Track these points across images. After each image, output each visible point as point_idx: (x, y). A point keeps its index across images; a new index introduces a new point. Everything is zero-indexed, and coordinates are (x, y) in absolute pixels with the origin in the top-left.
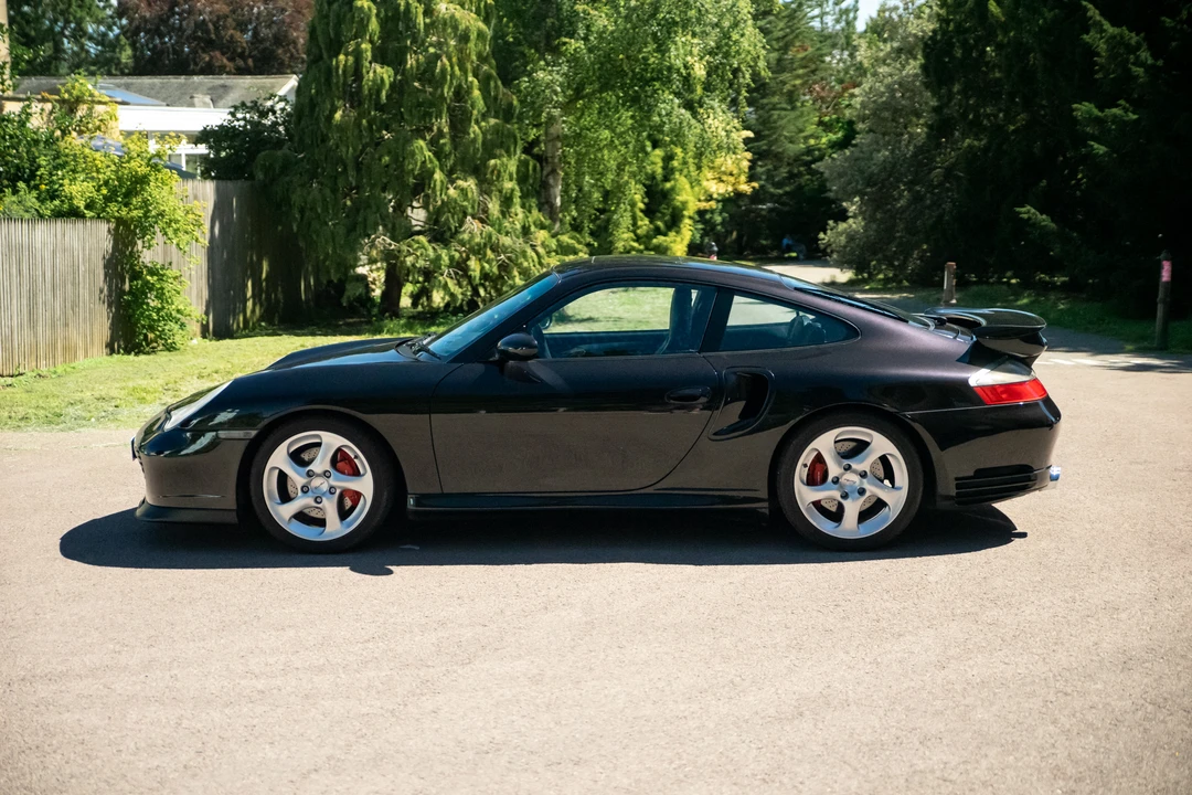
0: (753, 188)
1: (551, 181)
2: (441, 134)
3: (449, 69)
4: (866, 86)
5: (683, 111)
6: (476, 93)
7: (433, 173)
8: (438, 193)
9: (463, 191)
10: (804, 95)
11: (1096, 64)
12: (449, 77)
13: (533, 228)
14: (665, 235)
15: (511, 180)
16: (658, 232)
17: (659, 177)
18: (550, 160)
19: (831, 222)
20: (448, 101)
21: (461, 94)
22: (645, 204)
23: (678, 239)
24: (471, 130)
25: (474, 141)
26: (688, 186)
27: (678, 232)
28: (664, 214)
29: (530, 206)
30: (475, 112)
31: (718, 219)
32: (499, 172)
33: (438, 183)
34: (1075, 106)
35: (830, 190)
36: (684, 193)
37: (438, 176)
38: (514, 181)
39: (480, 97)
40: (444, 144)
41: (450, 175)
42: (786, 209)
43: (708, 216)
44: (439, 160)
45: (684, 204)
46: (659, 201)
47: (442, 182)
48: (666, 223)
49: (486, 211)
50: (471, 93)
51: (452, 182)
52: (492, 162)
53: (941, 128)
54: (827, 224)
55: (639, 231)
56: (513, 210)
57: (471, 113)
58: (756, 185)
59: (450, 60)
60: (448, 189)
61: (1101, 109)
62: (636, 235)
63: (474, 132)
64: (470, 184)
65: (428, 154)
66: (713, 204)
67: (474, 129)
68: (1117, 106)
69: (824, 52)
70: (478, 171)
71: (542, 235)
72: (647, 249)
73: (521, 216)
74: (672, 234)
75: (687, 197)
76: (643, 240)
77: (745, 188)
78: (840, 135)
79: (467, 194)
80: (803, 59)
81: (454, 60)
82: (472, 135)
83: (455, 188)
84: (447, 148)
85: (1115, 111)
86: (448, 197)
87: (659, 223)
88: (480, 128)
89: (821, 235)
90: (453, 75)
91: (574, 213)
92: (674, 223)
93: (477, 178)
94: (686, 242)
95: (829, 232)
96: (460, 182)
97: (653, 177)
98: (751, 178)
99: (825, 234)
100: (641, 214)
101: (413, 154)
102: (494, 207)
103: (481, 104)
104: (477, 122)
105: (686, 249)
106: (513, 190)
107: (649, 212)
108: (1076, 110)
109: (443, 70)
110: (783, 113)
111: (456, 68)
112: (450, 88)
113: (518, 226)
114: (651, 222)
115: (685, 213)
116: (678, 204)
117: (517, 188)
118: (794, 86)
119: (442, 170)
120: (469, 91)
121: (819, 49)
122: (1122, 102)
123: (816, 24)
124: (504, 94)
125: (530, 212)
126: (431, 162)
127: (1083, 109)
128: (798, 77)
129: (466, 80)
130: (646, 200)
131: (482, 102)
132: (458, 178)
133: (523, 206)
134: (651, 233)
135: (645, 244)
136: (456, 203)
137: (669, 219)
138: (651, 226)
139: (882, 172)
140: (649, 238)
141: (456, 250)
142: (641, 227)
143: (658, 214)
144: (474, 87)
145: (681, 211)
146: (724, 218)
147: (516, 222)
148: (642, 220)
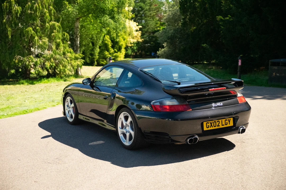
1: (76, 39)
2: (37, 26)
3: (38, 7)
5: (110, 20)
6: (47, 14)
7: (35, 37)
8: (36, 43)
9: (44, 43)
10: (156, 17)
11: (222, 5)
12: (38, 10)
13: (66, 53)
14: (117, 53)
15: (60, 39)
16: (115, 52)
17: (115, 38)
18: (76, 33)
19: (160, 49)
20: (39, 17)
22: (112, 45)
23: (121, 54)
25: (47, 28)
26: (123, 40)
27: (121, 52)
28: (117, 48)
30: (47, 20)
31: (135, 48)
32: (55, 37)
33: (36, 40)
34: (217, 17)
35: (159, 41)
36: (122, 42)
38: (61, 40)
39: (49, 16)
40: (38, 29)
41: (40, 38)
43: (132, 48)
44: (36, 33)
45: (122, 45)
46: (115, 44)
47: (38, 40)
48: (117, 50)
49: (52, 48)
50: (46, 14)
51: (41, 40)
52: (53, 34)
53: (184, 24)
55: (110, 52)
56: (60, 48)
57: (46, 20)
58: (143, 39)
59: (38, 5)
60: (40, 42)
61: (224, 18)
62: (109, 53)
63: (47, 25)
64: (46, 40)
65: (33, 32)
66: (133, 45)
67: (47, 24)
68: (228, 17)
69: (160, 6)
71: (69, 55)
72: (112, 56)
73: (62, 49)
74: (119, 52)
76: (111, 54)
77: (140, 40)
80: (155, 8)
81: (40, 4)
82: (47, 26)
83: (42, 42)
84: (39, 30)
85: (227, 18)
86: (40, 44)
87: (115, 50)
88: (49, 25)
90: (39, 9)
91: (84, 49)
92: (120, 49)
93: (49, 39)
94: (124, 54)
95: (160, 51)
96: (43, 40)
98: (141, 38)
99: (159, 52)
100: (110, 48)
101: (28, 32)
102: (54, 47)
103: (49, 18)
104: (48, 23)
105: (124, 56)
106: (60, 42)
107: (113, 47)
108: (217, 18)
109: (36, 8)
110: (150, 21)
111: (41, 7)
112: (39, 13)
113: (62, 52)
114: (114, 49)
116: (120, 45)
117: (61, 41)
118: (154, 15)
119: (38, 36)
120: (45, 14)
122: (229, 16)
124: (57, 15)
125: (66, 48)
126: (34, 34)
127: (219, 17)
128: (155, 12)
129: (44, 11)
130: (112, 44)
131: (49, 17)
133: (64, 47)
134: (113, 52)
135: (112, 55)
136: (42, 46)
137: (118, 49)
138: (113, 50)
139: (171, 36)
140: (113, 53)
141: (42, 60)
142: (111, 51)
143: (115, 47)
144: (47, 13)
145: (121, 46)
146: (136, 48)
147: (61, 51)
148: (111, 49)
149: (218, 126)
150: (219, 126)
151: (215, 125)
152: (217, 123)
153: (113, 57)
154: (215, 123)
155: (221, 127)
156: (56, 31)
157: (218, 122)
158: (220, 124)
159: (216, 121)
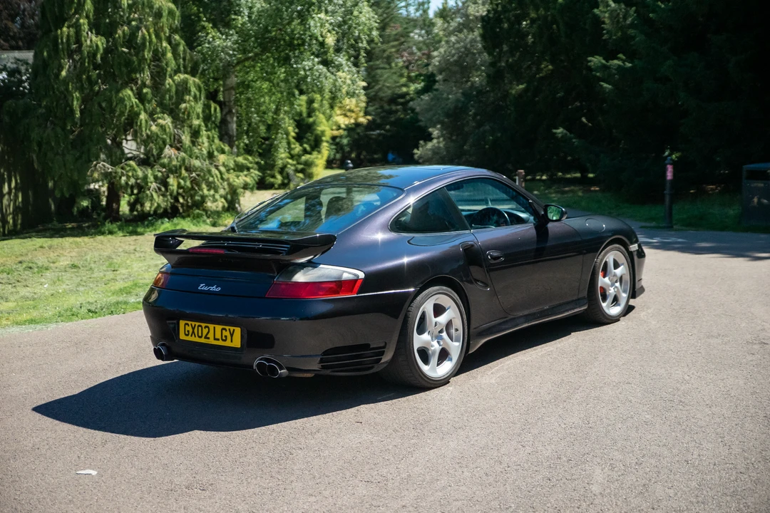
0: (368, 120)
1: (228, 119)
2: (144, 85)
3: (148, 37)
4: (442, 50)
5: (321, 67)
6: (169, 55)
7: (140, 114)
8: (144, 129)
9: (162, 127)
10: (397, 58)
11: (603, 29)
12: (148, 44)
13: (216, 153)
14: (310, 153)
15: (198, 118)
16: (305, 152)
17: (305, 115)
18: (227, 104)
19: (421, 142)
20: (149, 61)
21: (158, 56)
22: (296, 133)
23: (320, 156)
24: (167, 82)
25: (169, 90)
26: (324, 121)
27: (319, 152)
28: (309, 140)
29: (213, 137)
30: (169, 69)
31: (345, 141)
32: (189, 113)
33: (143, 122)
34: (589, 58)
35: (421, 121)
36: (322, 125)
37: (143, 116)
38: (201, 119)
39: (172, 58)
40: (147, 93)
41: (151, 115)
42: (389, 134)
43: (338, 140)
44: (143, 103)
45: (323, 132)
46: (306, 131)
47: (146, 121)
48: (310, 146)
49: (180, 141)
50: (166, 55)
51: (154, 120)
52: (183, 106)
53: (495, 77)
54: (419, 143)
55: (292, 152)
56: (200, 140)
57: (167, 70)
58: (369, 118)
59: (148, 31)
60: (151, 126)
61: (607, 62)
62: (291, 154)
63: (169, 84)
64: (167, 121)
65: (134, 100)
66: (341, 132)
67: (169, 81)
68: (617, 58)
69: (409, 30)
70: (173, 112)
71: (222, 158)
72: (298, 163)
73: (206, 144)
74: (315, 153)
75: (325, 128)
76: (296, 157)
77: (363, 120)
78: (422, 84)
79: (165, 130)
80: (396, 35)
81: (152, 30)
82: (168, 86)
83: (156, 125)
84: (150, 96)
85: (616, 62)
86: (151, 132)
87: (305, 145)
88: (174, 81)
89: (415, 151)
90: (151, 42)
91: (246, 141)
92: (316, 145)
93: (172, 117)
94: (325, 158)
95: (421, 149)
96: (160, 121)
97: (300, 114)
98: (366, 113)
99: (418, 150)
100: (293, 140)
101: (122, 100)
102: (186, 139)
103: (173, 64)
104: (171, 77)
105: (325, 163)
106: (200, 126)
107: (299, 138)
108: (590, 61)
109: (144, 38)
110: (384, 71)
111: (153, 37)
112: (149, 52)
113: (205, 152)
114: (301, 145)
115: (324, 138)
116: (319, 132)
117: (203, 124)
118: (390, 53)
119: (146, 112)
120: (164, 54)
121: (406, 28)
122: (621, 56)
123: (403, 12)
124: (191, 56)
125: (213, 141)
126: (137, 106)
127: (596, 60)
128: (393, 47)
129: (162, 46)
130: (297, 130)
131: (174, 62)
132: (159, 118)
133: (208, 137)
134: (301, 152)
135: (297, 160)
136: (157, 136)
137: (313, 143)
138: (301, 148)
139: (456, 107)
140: (299, 156)
141: (159, 171)
142: (294, 149)
143: (305, 140)
144: (168, 51)
145: (320, 137)
146: (349, 141)
147: (203, 149)
148: (294, 144)
149: (206, 338)
150: (209, 338)
151: (200, 335)
152: (205, 331)
153: (301, 164)
154: (200, 328)
155: (212, 341)
156: (191, 98)
157: (207, 329)
158: (211, 335)
159: (203, 325)
